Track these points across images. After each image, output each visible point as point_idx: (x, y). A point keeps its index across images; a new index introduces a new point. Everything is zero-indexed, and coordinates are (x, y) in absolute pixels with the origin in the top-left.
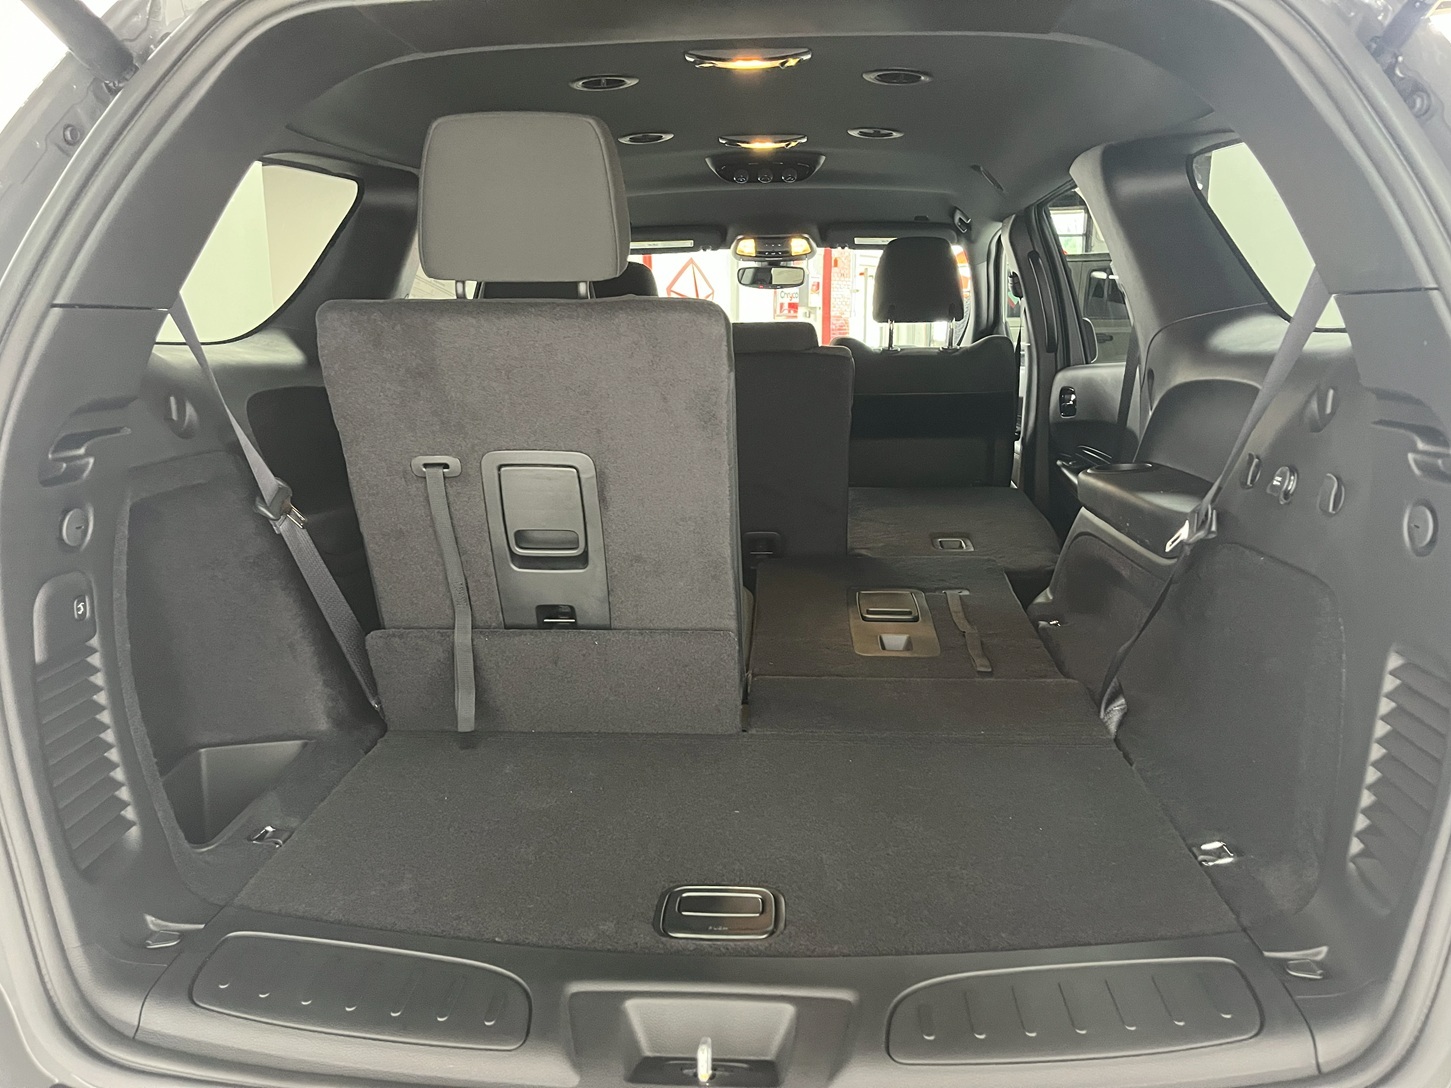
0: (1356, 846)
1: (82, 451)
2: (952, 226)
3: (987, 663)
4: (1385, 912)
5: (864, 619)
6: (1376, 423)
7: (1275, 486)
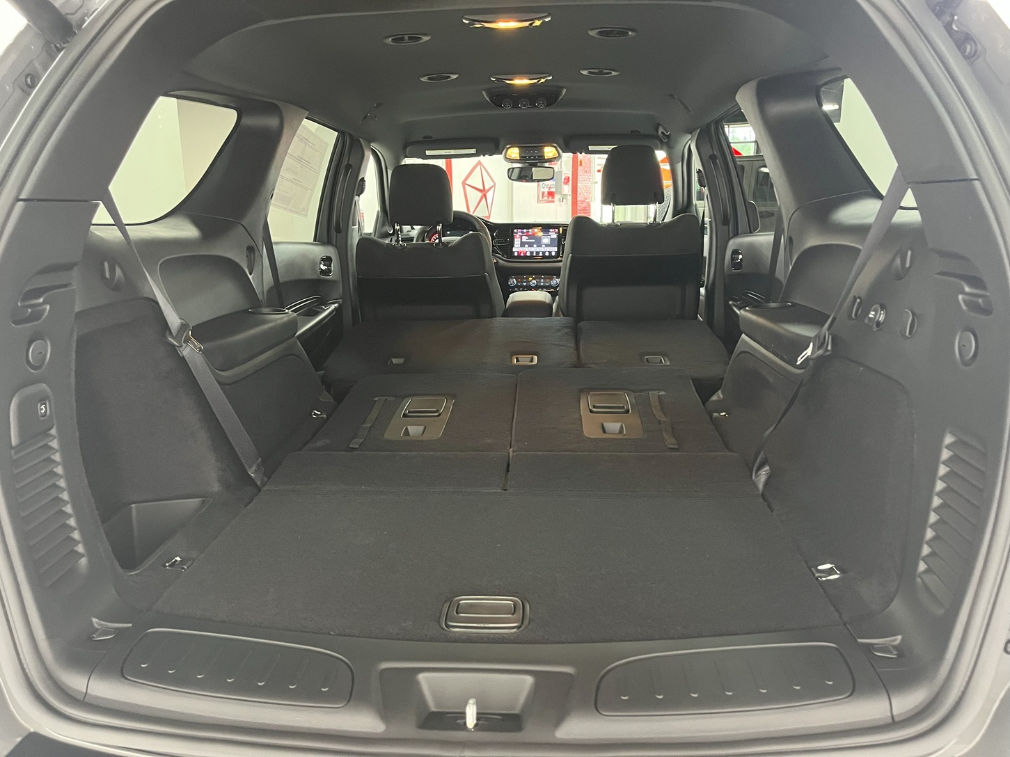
0: (922, 566)
1: (41, 300)
2: (658, 138)
3: (676, 443)
4: (941, 612)
5: (591, 411)
6: (938, 274)
7: (870, 318)
